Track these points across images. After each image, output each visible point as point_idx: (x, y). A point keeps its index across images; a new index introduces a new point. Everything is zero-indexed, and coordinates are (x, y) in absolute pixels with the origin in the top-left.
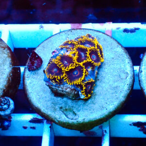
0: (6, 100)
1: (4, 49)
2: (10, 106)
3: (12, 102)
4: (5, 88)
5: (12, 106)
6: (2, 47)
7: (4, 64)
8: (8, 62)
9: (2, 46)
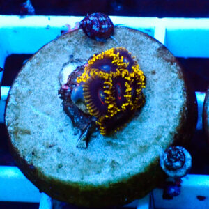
0: (179, 152)
1: (172, 64)
2: (186, 164)
3: (188, 156)
4: (176, 132)
5: (189, 163)
6: (168, 61)
7: (172, 89)
8: (181, 87)
9: (167, 58)
